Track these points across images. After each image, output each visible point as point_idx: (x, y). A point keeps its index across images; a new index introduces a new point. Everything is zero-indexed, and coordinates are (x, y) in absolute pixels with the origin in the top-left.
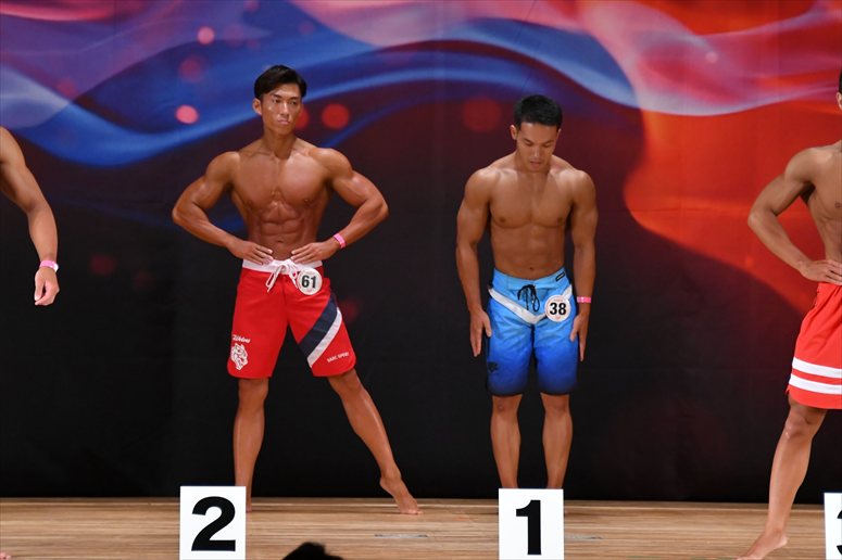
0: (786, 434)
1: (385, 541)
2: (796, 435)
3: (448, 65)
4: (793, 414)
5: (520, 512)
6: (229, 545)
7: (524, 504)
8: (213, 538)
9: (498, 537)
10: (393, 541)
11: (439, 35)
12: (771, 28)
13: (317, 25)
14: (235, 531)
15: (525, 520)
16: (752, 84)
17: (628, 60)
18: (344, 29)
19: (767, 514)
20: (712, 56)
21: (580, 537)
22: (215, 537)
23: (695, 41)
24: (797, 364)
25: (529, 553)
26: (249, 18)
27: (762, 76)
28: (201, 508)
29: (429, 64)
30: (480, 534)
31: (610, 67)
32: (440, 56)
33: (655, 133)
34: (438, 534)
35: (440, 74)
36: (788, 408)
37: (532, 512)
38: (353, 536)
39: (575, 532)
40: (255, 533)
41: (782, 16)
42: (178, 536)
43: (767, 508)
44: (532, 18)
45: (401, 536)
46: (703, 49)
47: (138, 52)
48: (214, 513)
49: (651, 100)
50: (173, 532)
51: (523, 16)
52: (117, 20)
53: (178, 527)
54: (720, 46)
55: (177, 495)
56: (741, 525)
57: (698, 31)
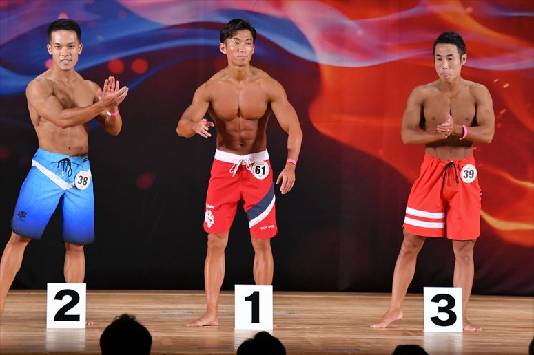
0: (402, 253)
1: (168, 316)
2: (407, 253)
3: (206, 36)
4: (406, 241)
5: (247, 299)
6: (76, 318)
7: (250, 294)
8: (66, 314)
9: (234, 313)
10: (173, 315)
11: (201, 19)
12: (394, 16)
13: (128, 12)
14: (80, 309)
15: (250, 303)
16: (383, 49)
17: (312, 34)
18: (145, 15)
19: (391, 299)
20: (360, 32)
21: (282, 313)
22: (67, 313)
23: (350, 23)
24: (409, 210)
25: (253, 322)
26: (88, 8)
27: (389, 44)
28: (59, 296)
29: (195, 36)
30: (224, 311)
31: (301, 38)
32: (201, 31)
33: (327, 76)
34: (199, 311)
35: (201, 42)
36: (403, 237)
37: (254, 298)
38: (150, 313)
39: (279, 310)
40: (91, 311)
41: (401, 9)
42: (46, 313)
43: (391, 295)
44: (256, 9)
45: (177, 313)
46: (355, 28)
47: (23, 27)
48: (67, 299)
49: (325, 58)
50: (44, 310)
51: (250, 8)
52: (11, 8)
53: (46, 307)
54: (365, 26)
55: (46, 288)
56: (375, 306)
57: (352, 18)
